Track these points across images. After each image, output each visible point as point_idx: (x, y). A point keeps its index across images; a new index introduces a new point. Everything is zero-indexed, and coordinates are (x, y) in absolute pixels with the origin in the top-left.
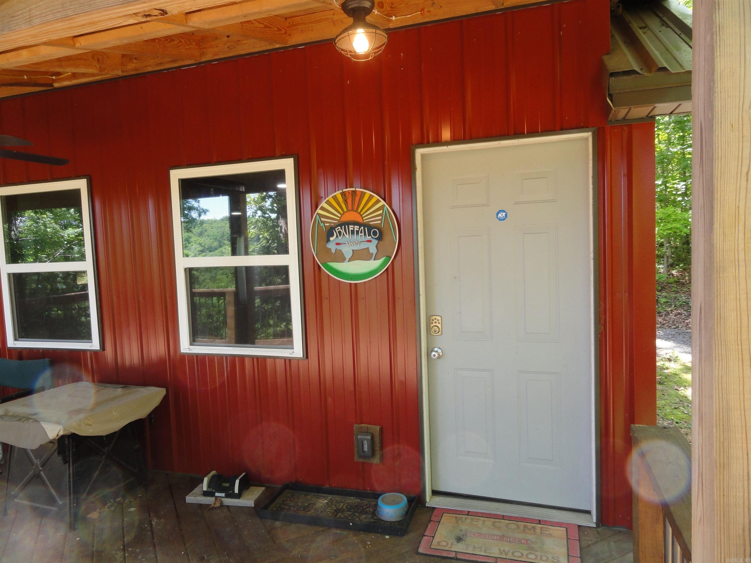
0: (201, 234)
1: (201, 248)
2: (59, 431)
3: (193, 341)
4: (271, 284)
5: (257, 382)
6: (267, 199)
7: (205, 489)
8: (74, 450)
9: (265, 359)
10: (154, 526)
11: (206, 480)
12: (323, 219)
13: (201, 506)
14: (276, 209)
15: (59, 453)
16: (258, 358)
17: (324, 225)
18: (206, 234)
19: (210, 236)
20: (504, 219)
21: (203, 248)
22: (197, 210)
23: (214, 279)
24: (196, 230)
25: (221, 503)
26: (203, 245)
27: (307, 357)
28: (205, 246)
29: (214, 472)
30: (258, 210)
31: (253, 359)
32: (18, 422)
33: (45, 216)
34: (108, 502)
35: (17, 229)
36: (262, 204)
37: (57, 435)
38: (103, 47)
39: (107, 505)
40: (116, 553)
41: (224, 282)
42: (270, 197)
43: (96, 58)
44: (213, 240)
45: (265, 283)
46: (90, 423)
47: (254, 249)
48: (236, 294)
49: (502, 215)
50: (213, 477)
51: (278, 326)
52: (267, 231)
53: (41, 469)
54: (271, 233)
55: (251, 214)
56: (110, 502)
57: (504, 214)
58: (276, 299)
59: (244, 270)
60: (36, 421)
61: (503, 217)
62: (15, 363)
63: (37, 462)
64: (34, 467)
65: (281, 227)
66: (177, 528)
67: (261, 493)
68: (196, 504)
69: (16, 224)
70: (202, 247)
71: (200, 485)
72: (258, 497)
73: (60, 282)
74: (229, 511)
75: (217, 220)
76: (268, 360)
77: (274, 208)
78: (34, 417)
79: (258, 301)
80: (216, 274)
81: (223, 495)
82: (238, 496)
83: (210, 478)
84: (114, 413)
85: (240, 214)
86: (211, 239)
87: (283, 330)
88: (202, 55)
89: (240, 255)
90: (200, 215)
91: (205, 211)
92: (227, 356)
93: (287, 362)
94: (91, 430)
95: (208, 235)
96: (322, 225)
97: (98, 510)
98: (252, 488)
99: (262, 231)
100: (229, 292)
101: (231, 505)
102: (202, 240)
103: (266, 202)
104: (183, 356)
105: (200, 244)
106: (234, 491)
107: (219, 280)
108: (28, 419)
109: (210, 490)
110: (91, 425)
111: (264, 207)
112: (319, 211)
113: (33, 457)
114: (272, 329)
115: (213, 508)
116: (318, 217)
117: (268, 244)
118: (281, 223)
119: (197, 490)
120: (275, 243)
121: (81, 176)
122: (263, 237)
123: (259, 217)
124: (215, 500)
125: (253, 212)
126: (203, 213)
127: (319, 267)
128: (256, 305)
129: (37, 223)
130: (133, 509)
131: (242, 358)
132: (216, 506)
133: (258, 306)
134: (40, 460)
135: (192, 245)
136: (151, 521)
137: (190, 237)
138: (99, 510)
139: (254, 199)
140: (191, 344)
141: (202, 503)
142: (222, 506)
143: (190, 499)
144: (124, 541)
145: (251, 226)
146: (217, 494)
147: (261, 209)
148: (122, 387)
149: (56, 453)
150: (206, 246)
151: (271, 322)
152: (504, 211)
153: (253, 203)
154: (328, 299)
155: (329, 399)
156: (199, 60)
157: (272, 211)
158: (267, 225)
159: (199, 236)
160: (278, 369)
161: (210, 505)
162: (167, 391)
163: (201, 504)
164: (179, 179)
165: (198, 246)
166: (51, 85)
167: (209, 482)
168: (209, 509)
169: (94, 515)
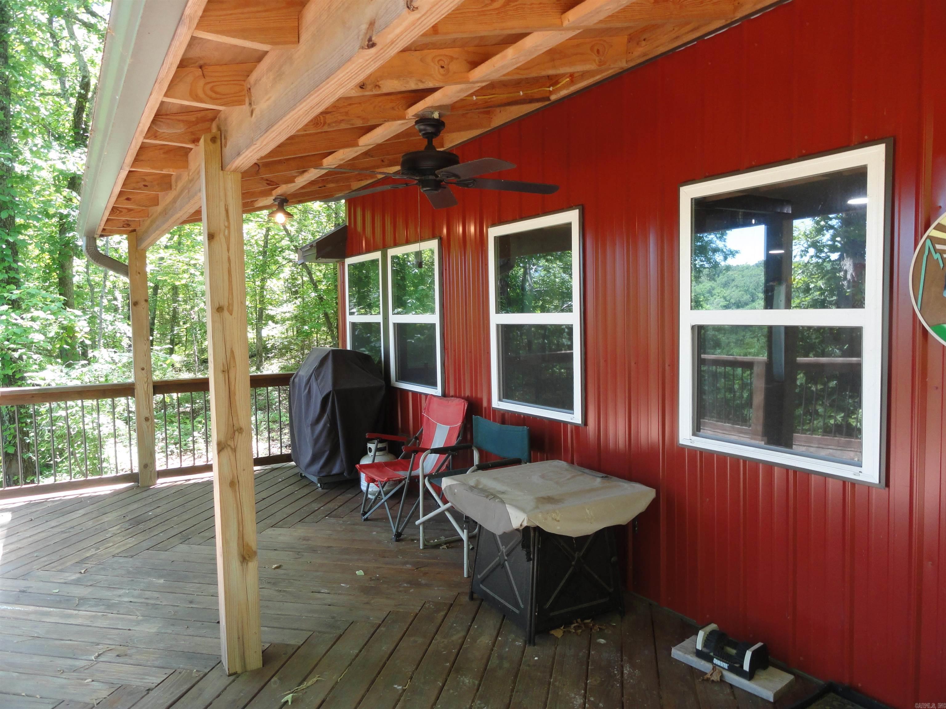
0: (725, 285)
1: (725, 303)
2: (523, 521)
3: (697, 430)
4: (823, 355)
5: (791, 510)
6: (825, 231)
7: (699, 646)
8: (540, 546)
9: (808, 474)
10: (625, 676)
11: (701, 635)
12: (938, 247)
13: (691, 670)
14: (839, 245)
15: (523, 547)
16: (796, 471)
17: (942, 257)
18: (733, 284)
19: (740, 287)
21: (728, 303)
22: (722, 251)
23: (740, 343)
24: (721, 279)
25: (722, 676)
26: (728, 298)
27: (887, 484)
28: (730, 300)
29: (713, 626)
30: (809, 246)
31: (787, 470)
32: (485, 498)
33: (555, 265)
34: (575, 621)
35: (531, 279)
36: (818, 238)
37: (521, 525)
38: (596, 19)
39: (574, 625)
40: (575, 698)
41: (754, 347)
42: (832, 227)
43: (595, 50)
44: (743, 292)
45: (814, 352)
46: (558, 518)
47: (800, 303)
48: (769, 365)
50: (712, 633)
51: (830, 417)
52: (822, 278)
53: (506, 558)
54: (828, 280)
55: (799, 253)
56: (577, 622)
58: (831, 378)
59: (783, 330)
60: (503, 502)
62: (496, 426)
63: (503, 549)
64: (499, 554)
65: (846, 272)
66: (655, 692)
67: (786, 685)
68: (685, 664)
69: (530, 273)
70: (726, 301)
71: (693, 637)
72: (781, 689)
73: (565, 338)
74: (733, 693)
75: (749, 266)
76: (813, 476)
77: (836, 243)
78: (501, 496)
79: (801, 378)
80: (744, 336)
81: (726, 666)
82: (750, 676)
83: (708, 633)
84: (588, 511)
85: (782, 251)
86: (740, 291)
87: (839, 423)
88: (736, 9)
89: (778, 308)
90: (725, 258)
91: (733, 253)
92: (746, 460)
93: (849, 487)
94: (558, 528)
95: (737, 287)
96: (937, 256)
97: (562, 628)
98: (771, 669)
99: (813, 278)
100: (759, 363)
101: (737, 685)
102: (726, 292)
103: (823, 235)
104: (683, 448)
105: (725, 298)
106: (742, 666)
107: (748, 344)
108: (495, 497)
109: (705, 650)
110: (558, 521)
111: (819, 243)
112: (932, 232)
113: (499, 542)
114: (820, 419)
115: (708, 680)
116: (928, 242)
117: (823, 297)
118: (845, 265)
119: (687, 643)
120: (834, 295)
121: (572, 207)
122: (816, 286)
123: (812, 257)
124: (713, 669)
125: (802, 251)
126: (731, 256)
127: (925, 332)
128: (798, 383)
129: (549, 272)
130: (603, 640)
131: (770, 466)
132: (712, 679)
133: (801, 384)
134: (506, 547)
135: (715, 299)
136: (622, 667)
137: (714, 289)
138: (564, 628)
139: (805, 232)
140: (694, 434)
141: (694, 665)
142: (722, 680)
143: (677, 653)
144: (586, 684)
145: (797, 271)
146: (716, 661)
147: (814, 245)
148: (602, 477)
149: (520, 546)
150: (733, 301)
151: (821, 410)
153: (803, 238)
154: (940, 390)
155: (928, 565)
156: (732, 18)
157: (833, 249)
158: (823, 269)
159: (724, 288)
160: (830, 496)
161: (706, 674)
162: (658, 493)
163: (691, 667)
164: (692, 199)
165: (722, 299)
166: (548, 99)
167: (705, 638)
168: (703, 680)
169: (558, 633)
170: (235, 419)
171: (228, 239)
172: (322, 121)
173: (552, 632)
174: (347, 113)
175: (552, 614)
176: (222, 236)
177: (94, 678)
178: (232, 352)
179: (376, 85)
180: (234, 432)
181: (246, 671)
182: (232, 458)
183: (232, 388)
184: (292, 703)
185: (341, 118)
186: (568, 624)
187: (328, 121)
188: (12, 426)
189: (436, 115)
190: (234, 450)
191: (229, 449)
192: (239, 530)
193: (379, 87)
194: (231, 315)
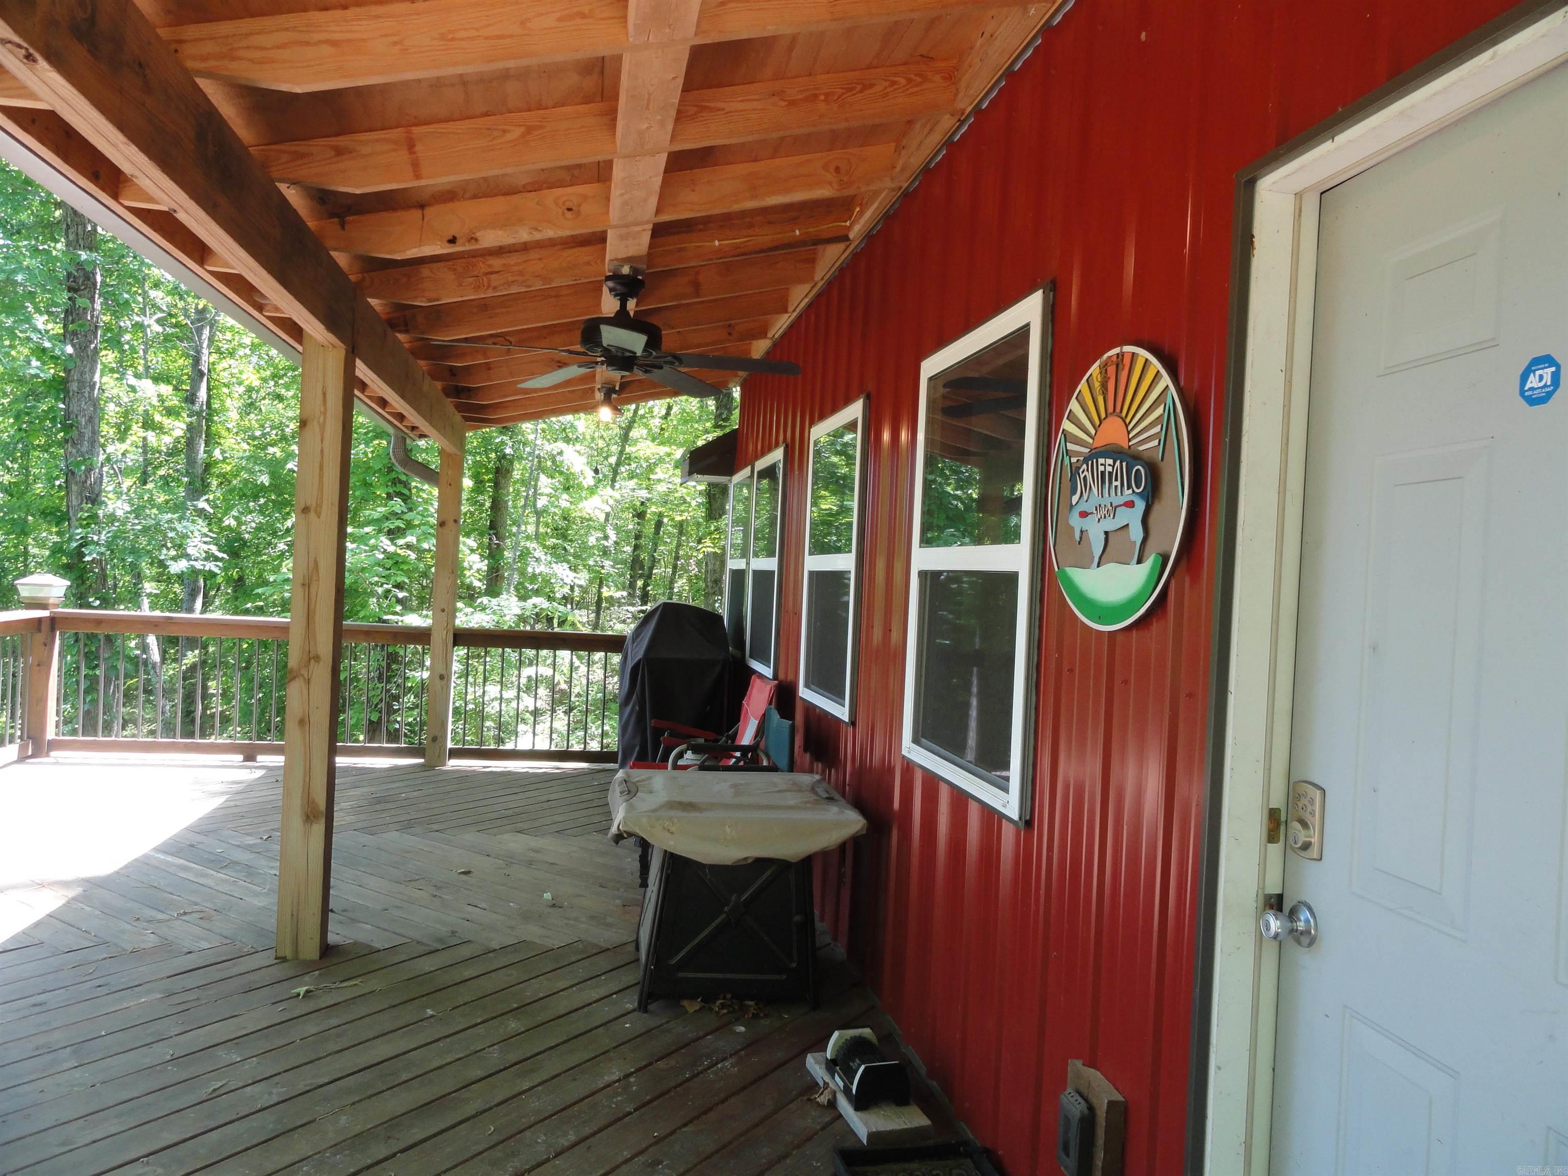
2: (620, 823)
3: (922, 734)
7: (829, 1054)
8: (669, 871)
10: (712, 1069)
17: (1070, 461)
20: (1549, 395)
25: (833, 1099)
27: (1030, 824)
37: (618, 829)
39: (718, 1001)
40: (613, 1073)
43: (832, 169)
46: (673, 829)
49: (1541, 378)
56: (724, 998)
57: (1548, 373)
61: (1545, 386)
72: (882, 1130)
74: (829, 1124)
81: (842, 1085)
82: (854, 1103)
83: (847, 1038)
84: (728, 829)
94: (672, 843)
96: (1065, 460)
97: (699, 1001)
98: (911, 1108)
101: (843, 1116)
106: (852, 1087)
110: (672, 833)
112: (1065, 423)
115: (815, 1100)
116: (1063, 439)
124: (824, 1086)
130: (743, 1029)
132: (820, 1100)
136: (724, 1060)
138: (702, 1002)
140: (914, 740)
142: (830, 1104)
143: (810, 1061)
144: (649, 1064)
146: (838, 1076)
148: (825, 798)
152: (1548, 360)
164: (929, 379)
166: (846, 238)
167: (840, 1044)
168: (809, 1100)
169: (692, 1006)
170: (312, 644)
171: (323, 427)
172: (486, 284)
173: (685, 1003)
174: (521, 273)
175: (680, 975)
176: (315, 423)
177: (155, 931)
178: (316, 563)
179: (472, 238)
180: (310, 660)
181: (297, 959)
182: (305, 692)
183: (312, 607)
184: (304, 997)
185: (511, 279)
186: (708, 999)
187: (493, 284)
188: (380, 686)
189: (626, 270)
190: (308, 682)
191: (302, 679)
192: (304, 781)
193: (476, 240)
194: (319, 517)
